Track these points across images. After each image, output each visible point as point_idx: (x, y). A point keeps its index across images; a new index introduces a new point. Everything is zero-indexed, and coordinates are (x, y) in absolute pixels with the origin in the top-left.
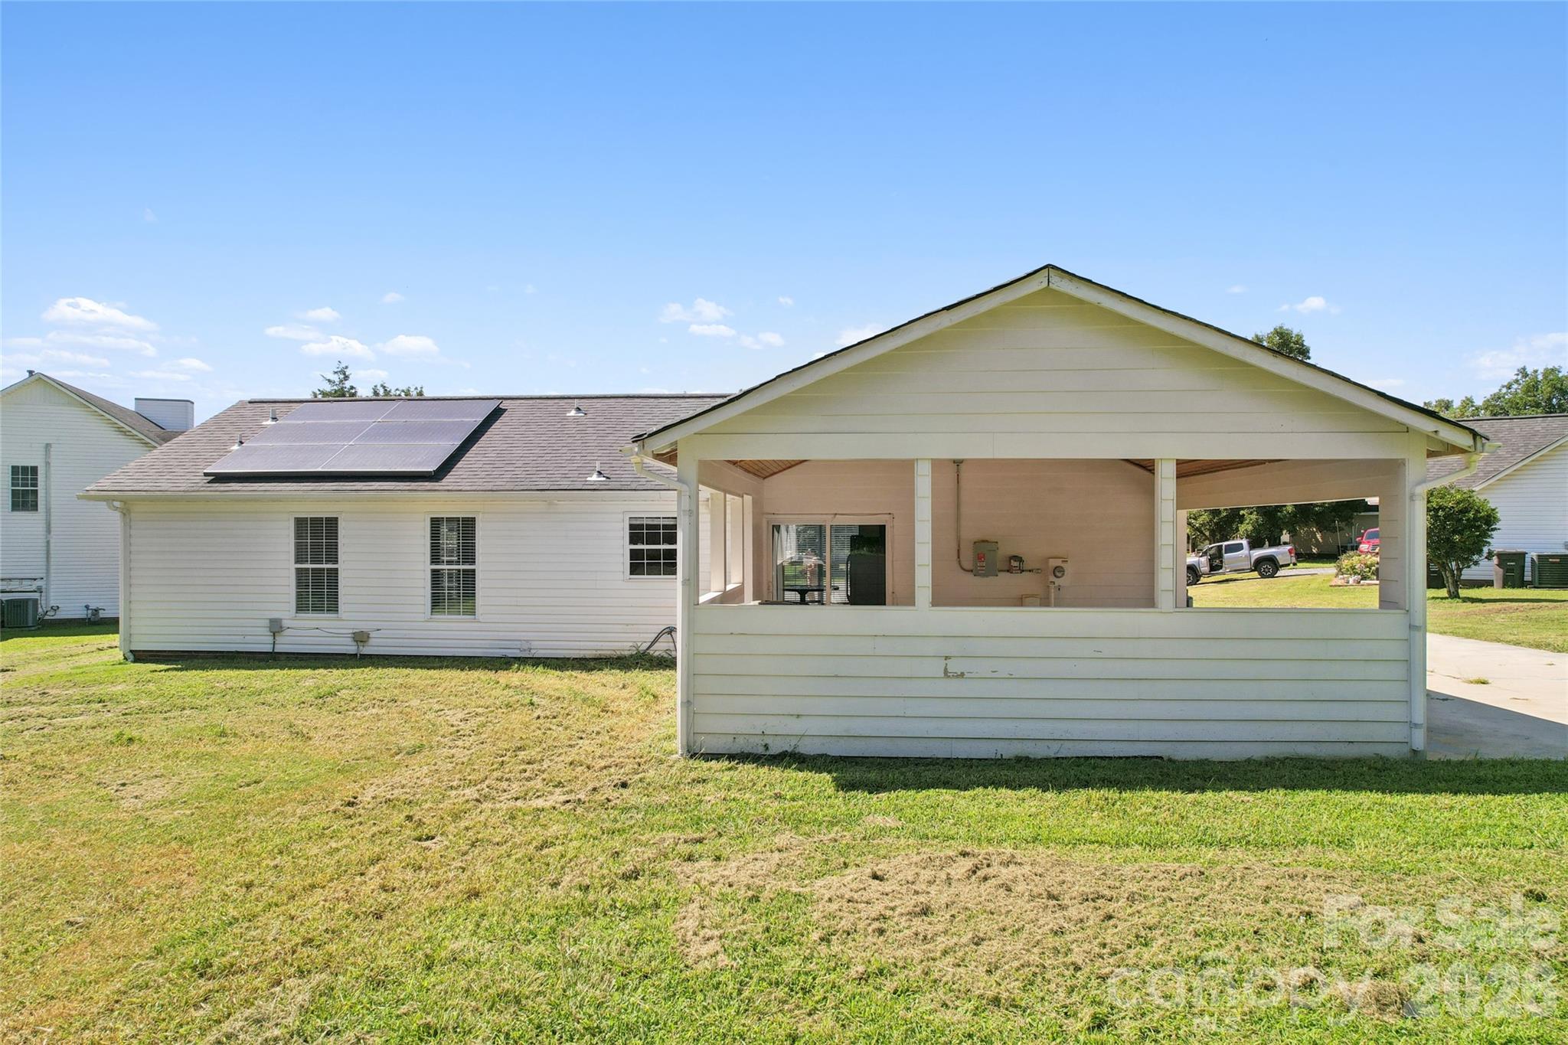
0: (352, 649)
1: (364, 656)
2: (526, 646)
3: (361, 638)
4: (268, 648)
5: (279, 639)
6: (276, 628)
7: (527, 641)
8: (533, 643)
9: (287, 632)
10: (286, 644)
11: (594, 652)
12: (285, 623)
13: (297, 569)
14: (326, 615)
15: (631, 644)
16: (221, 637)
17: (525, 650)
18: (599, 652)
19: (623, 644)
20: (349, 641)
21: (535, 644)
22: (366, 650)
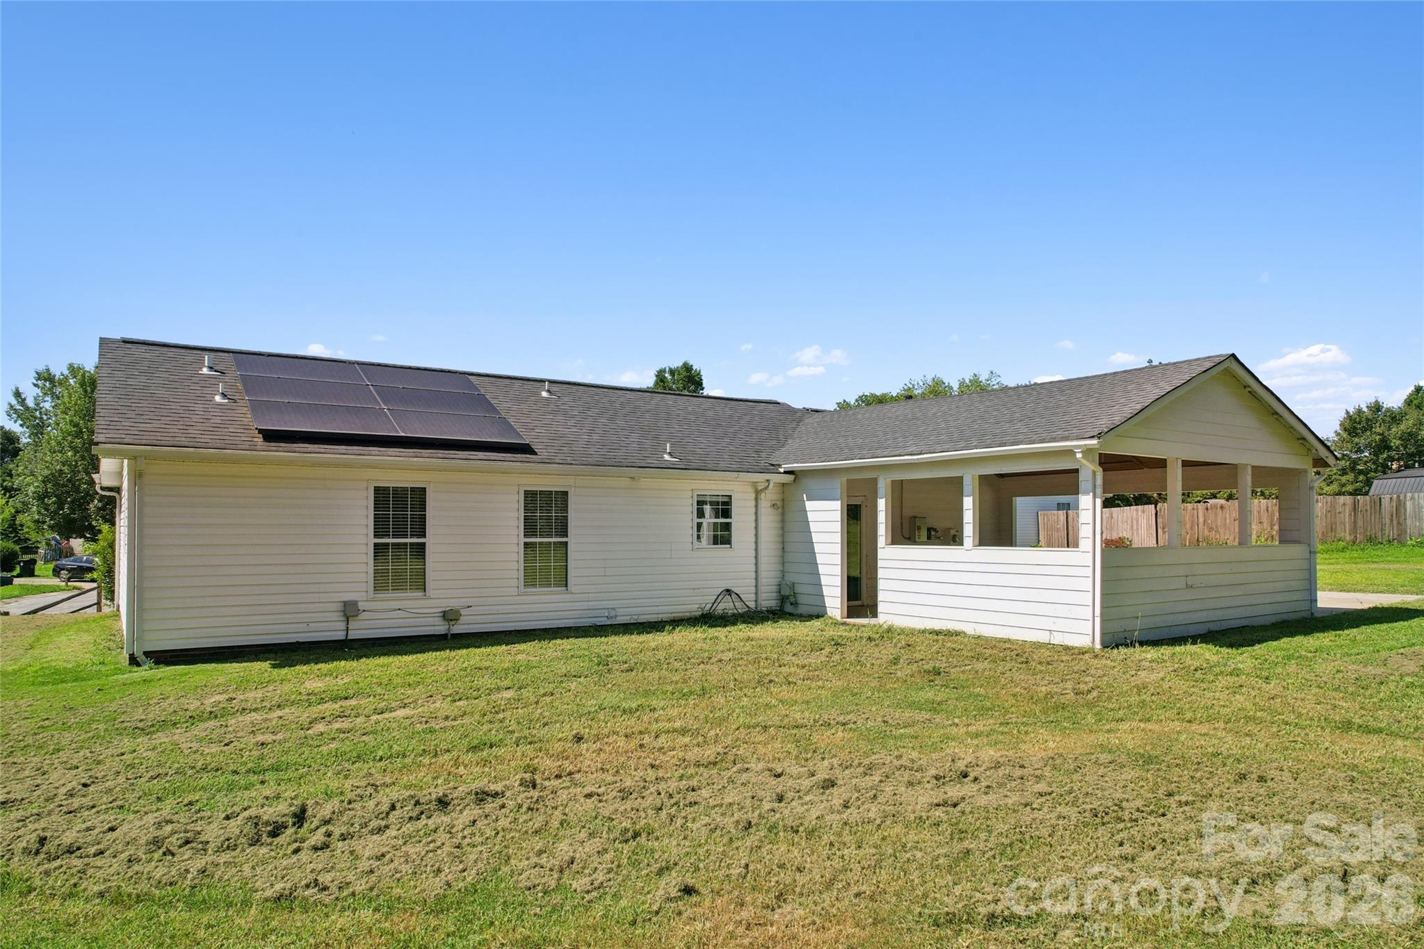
0: (441, 628)
1: (455, 636)
2: (613, 613)
3: (450, 616)
4: (340, 636)
5: (352, 625)
6: (350, 610)
7: (614, 609)
8: (618, 610)
9: (363, 616)
10: (359, 630)
11: (669, 615)
12: (361, 606)
13: (376, 545)
14: (409, 594)
15: (698, 606)
16: (283, 626)
17: (612, 617)
18: (673, 615)
19: (692, 606)
20: (438, 621)
21: (620, 611)
22: (457, 629)
